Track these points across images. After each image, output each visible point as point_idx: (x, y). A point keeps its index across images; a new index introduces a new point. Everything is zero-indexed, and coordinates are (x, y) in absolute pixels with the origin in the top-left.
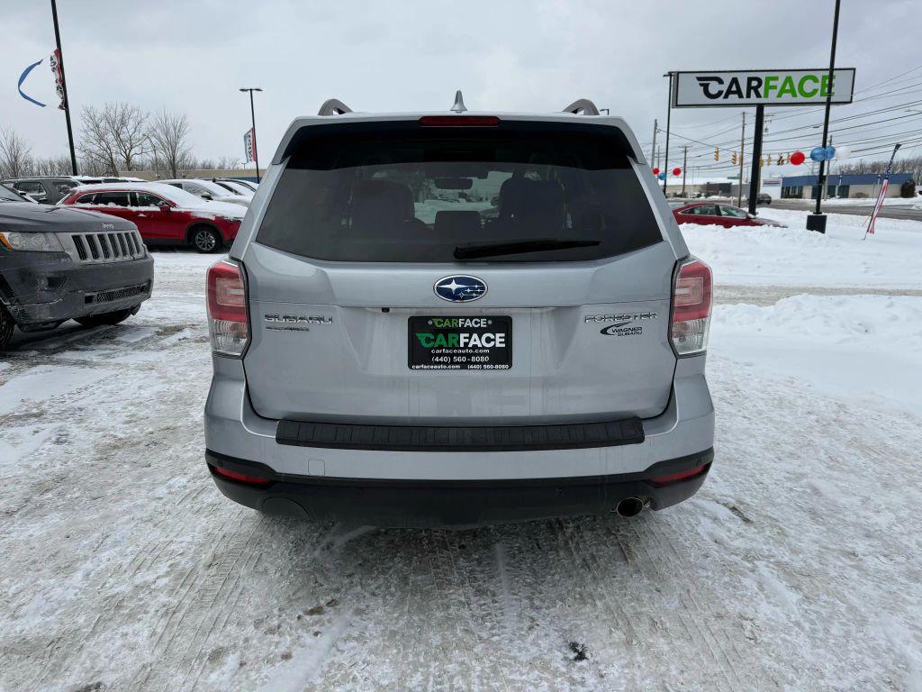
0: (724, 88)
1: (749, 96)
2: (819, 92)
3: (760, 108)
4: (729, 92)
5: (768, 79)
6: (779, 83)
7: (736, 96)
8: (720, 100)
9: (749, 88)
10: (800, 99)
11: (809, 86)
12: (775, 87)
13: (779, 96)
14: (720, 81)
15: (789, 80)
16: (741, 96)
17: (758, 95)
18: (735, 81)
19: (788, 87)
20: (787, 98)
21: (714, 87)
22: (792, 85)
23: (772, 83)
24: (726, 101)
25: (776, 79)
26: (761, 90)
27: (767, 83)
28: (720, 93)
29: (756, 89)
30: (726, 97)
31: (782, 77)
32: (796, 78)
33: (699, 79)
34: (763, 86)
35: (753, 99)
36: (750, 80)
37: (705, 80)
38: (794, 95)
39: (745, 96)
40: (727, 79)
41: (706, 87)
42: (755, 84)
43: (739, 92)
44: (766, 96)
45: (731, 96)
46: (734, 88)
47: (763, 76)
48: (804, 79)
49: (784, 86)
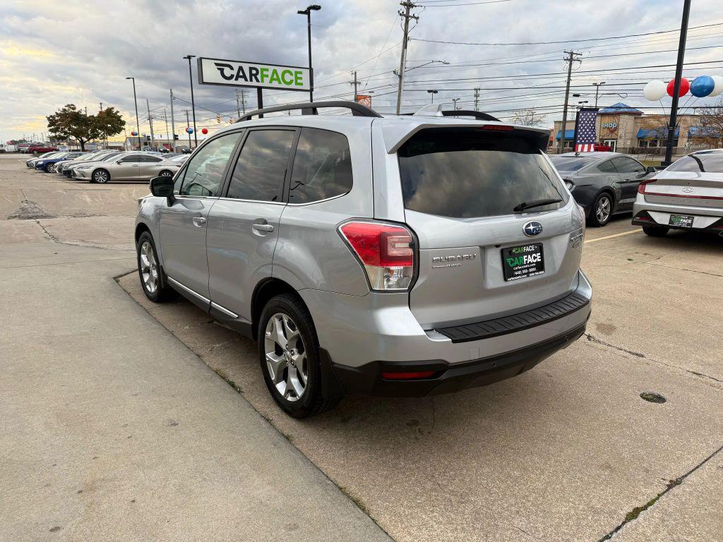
0: (235, 72)
1: (251, 80)
2: (294, 82)
3: (260, 89)
4: (238, 76)
5: (263, 70)
6: (270, 74)
7: (243, 79)
8: (233, 81)
9: (251, 75)
10: (283, 85)
12: (267, 76)
13: (271, 82)
14: (232, 68)
15: (275, 72)
16: (246, 80)
17: (257, 81)
18: (241, 69)
19: (275, 77)
20: (275, 84)
21: (227, 72)
22: (277, 76)
23: (265, 73)
24: (236, 83)
25: (267, 70)
26: (259, 77)
27: (262, 73)
28: (232, 76)
29: (255, 75)
30: (236, 79)
31: (271, 69)
32: (280, 71)
33: (216, 64)
34: (260, 74)
36: (251, 69)
37: (221, 66)
38: (280, 83)
39: (248, 79)
40: (236, 66)
41: (222, 71)
42: (254, 73)
43: (244, 77)
44: (263, 81)
45: (239, 79)
47: (258, 67)
48: (284, 72)
49: (273, 75)
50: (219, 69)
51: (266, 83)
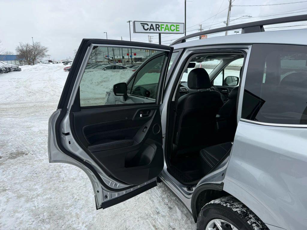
0: (149, 27)
1: (156, 30)
2: (175, 30)
3: (160, 34)
4: (151, 29)
5: (161, 25)
6: (164, 26)
7: (153, 30)
8: (148, 31)
9: (156, 27)
10: (170, 32)
11: (173, 28)
13: (165, 30)
14: (148, 25)
15: (167, 25)
16: (154, 30)
17: (159, 30)
18: (152, 25)
20: (167, 31)
24: (150, 32)
26: (160, 28)
27: (161, 26)
29: (158, 28)
30: (150, 30)
31: (165, 24)
32: (169, 25)
35: (158, 31)
36: (156, 25)
37: (143, 24)
39: (155, 30)
40: (150, 24)
41: (144, 26)
42: (158, 27)
43: (153, 29)
44: (161, 30)
46: (152, 27)
48: (171, 26)
49: (166, 27)
50: (142, 26)
51: (163, 31)
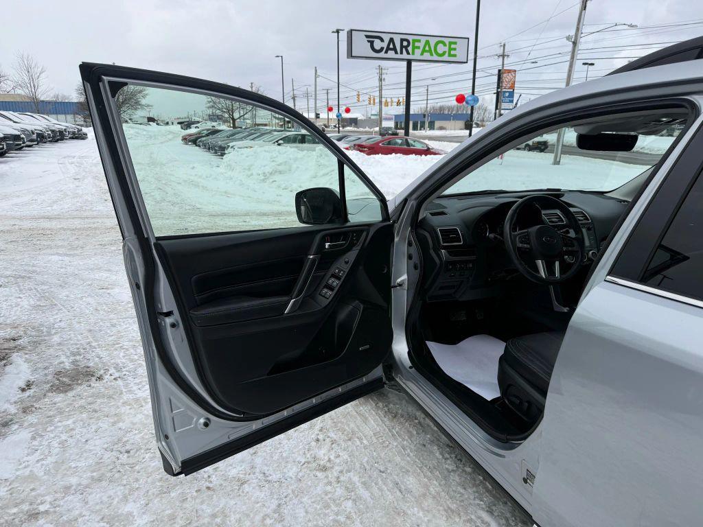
0: (385, 45)
1: (401, 53)
2: (447, 54)
3: (409, 63)
4: (388, 49)
5: (414, 41)
6: (421, 45)
7: (393, 52)
8: (382, 55)
9: (402, 46)
10: (435, 57)
11: (441, 49)
13: (422, 54)
14: (382, 40)
15: (427, 42)
16: (396, 53)
17: (408, 53)
18: (392, 40)
20: (427, 56)
26: (410, 49)
27: (414, 44)
29: (406, 47)
30: (386, 52)
31: (423, 40)
32: (433, 41)
35: (405, 56)
36: (402, 40)
37: (371, 38)
39: (399, 53)
40: (386, 38)
41: (372, 43)
42: (406, 45)
43: (395, 49)
44: (413, 53)
46: (391, 46)
47: (410, 38)
48: (437, 43)
49: (425, 47)
50: (369, 41)
51: (417, 55)
